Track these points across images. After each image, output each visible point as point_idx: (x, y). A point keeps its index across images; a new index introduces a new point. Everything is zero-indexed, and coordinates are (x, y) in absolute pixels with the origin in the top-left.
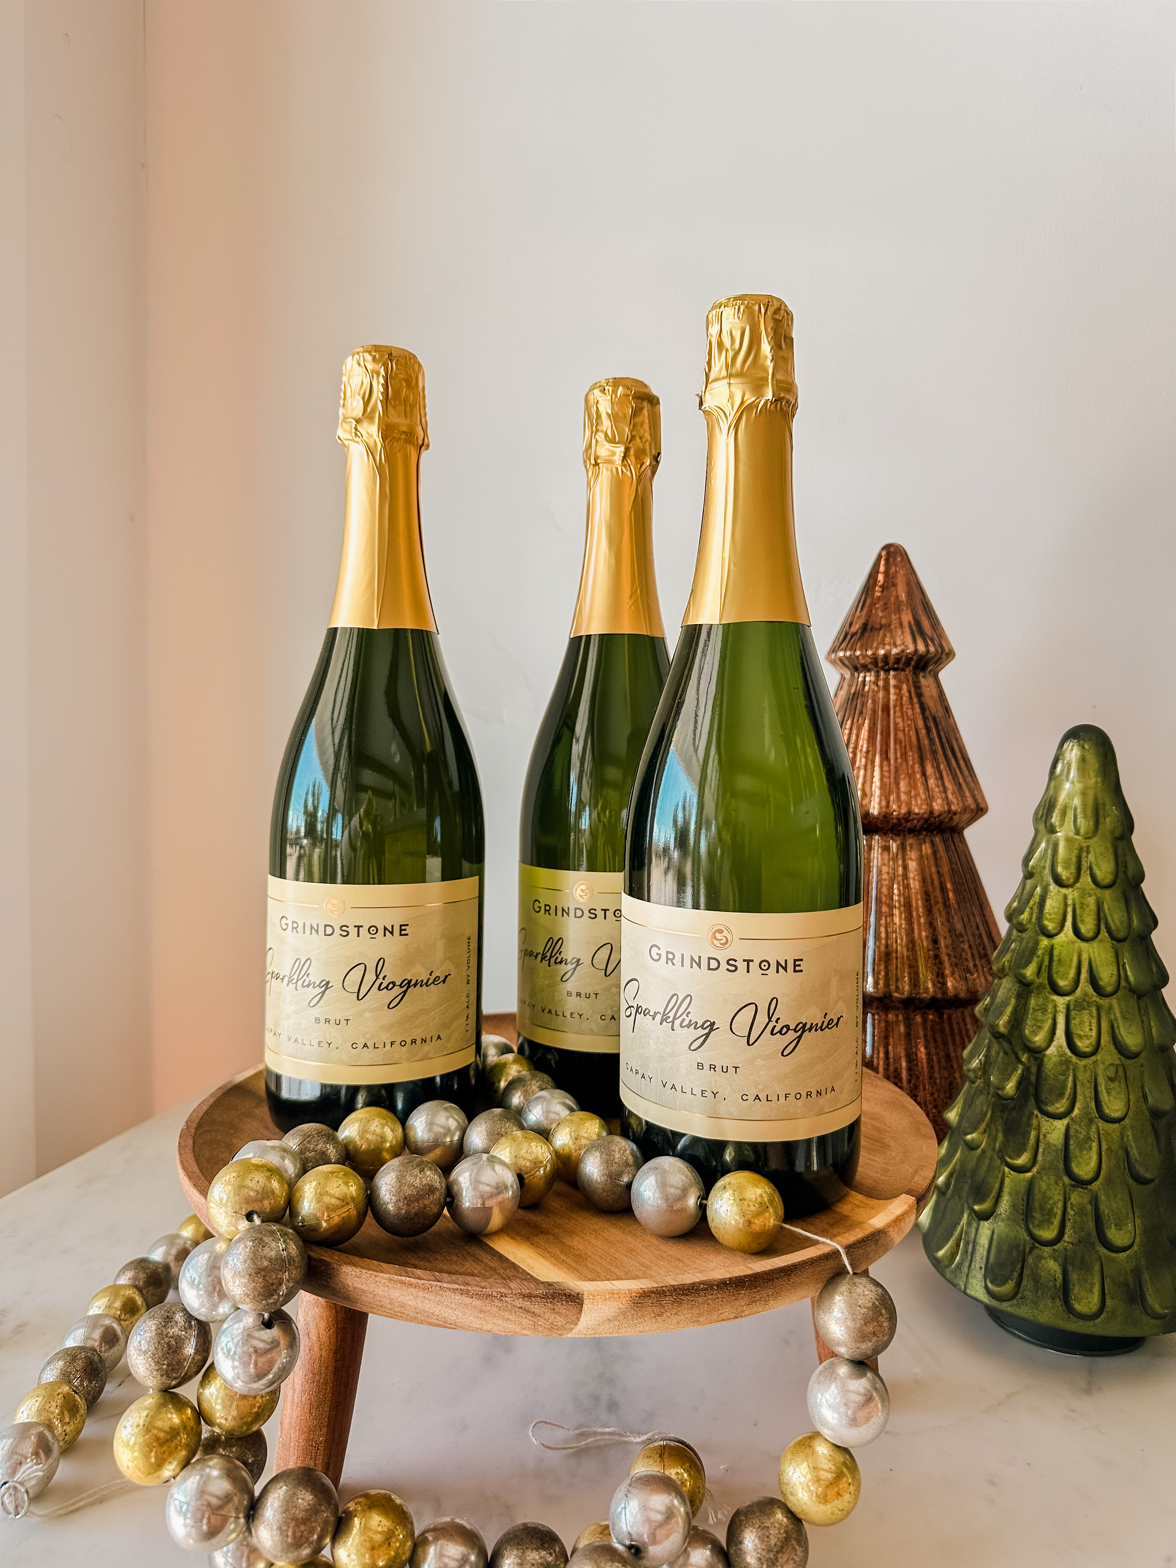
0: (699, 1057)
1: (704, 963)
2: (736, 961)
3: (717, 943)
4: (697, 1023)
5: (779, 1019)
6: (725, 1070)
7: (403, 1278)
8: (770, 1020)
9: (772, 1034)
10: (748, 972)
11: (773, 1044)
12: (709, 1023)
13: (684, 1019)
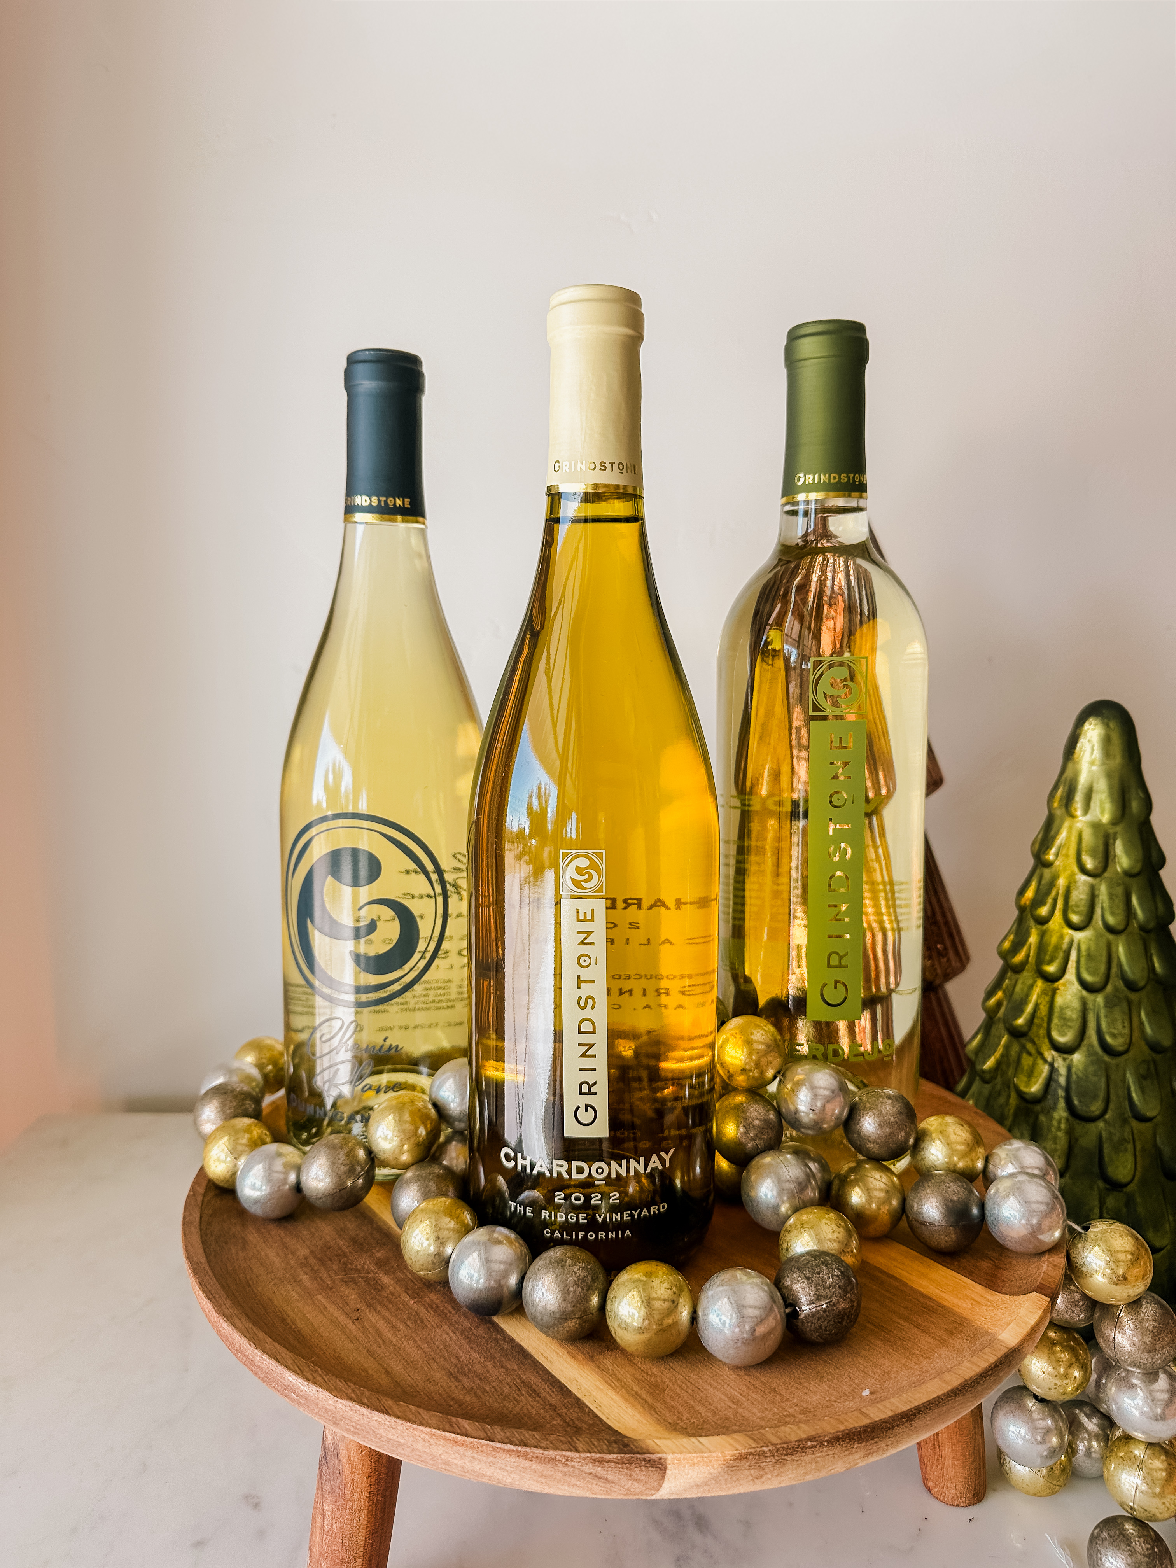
7: (447, 1434)
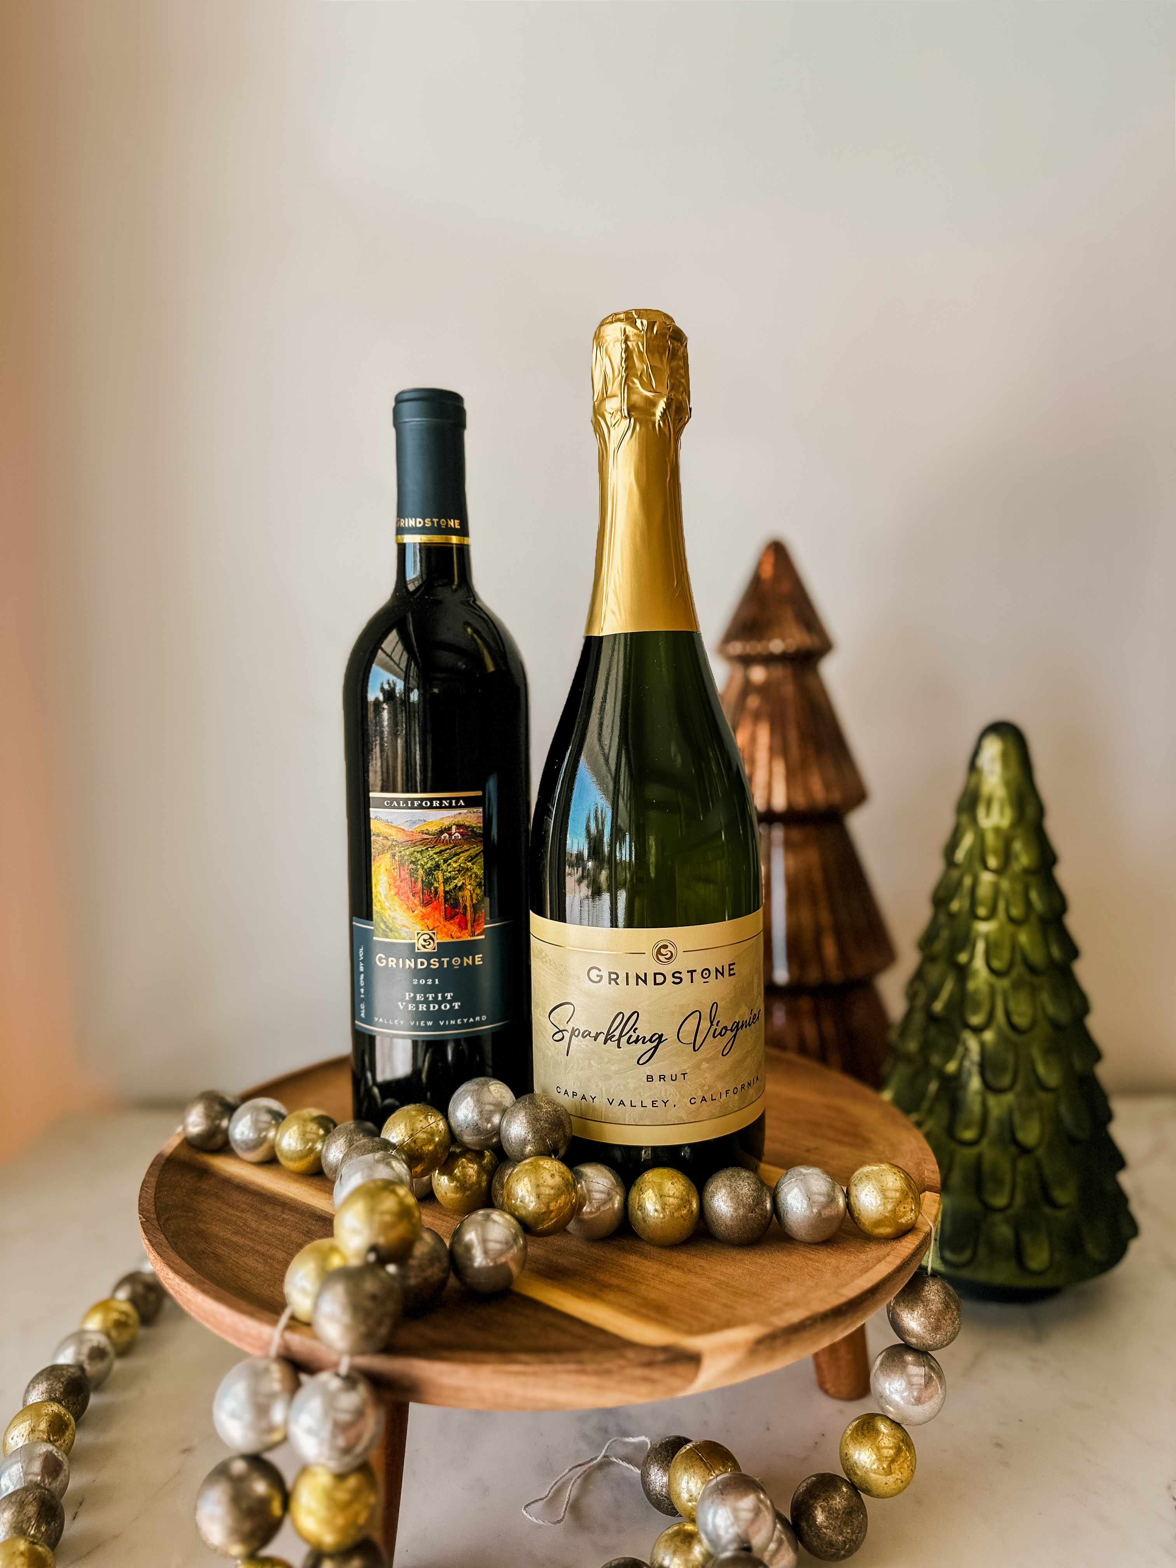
0: (647, 1069)
1: (650, 979)
2: (680, 973)
3: (662, 958)
4: (645, 1038)
5: (719, 1022)
6: (674, 1079)
8: (712, 1025)
9: (714, 1037)
10: (692, 982)
11: (714, 1045)
12: (657, 1036)
13: (631, 1036)
